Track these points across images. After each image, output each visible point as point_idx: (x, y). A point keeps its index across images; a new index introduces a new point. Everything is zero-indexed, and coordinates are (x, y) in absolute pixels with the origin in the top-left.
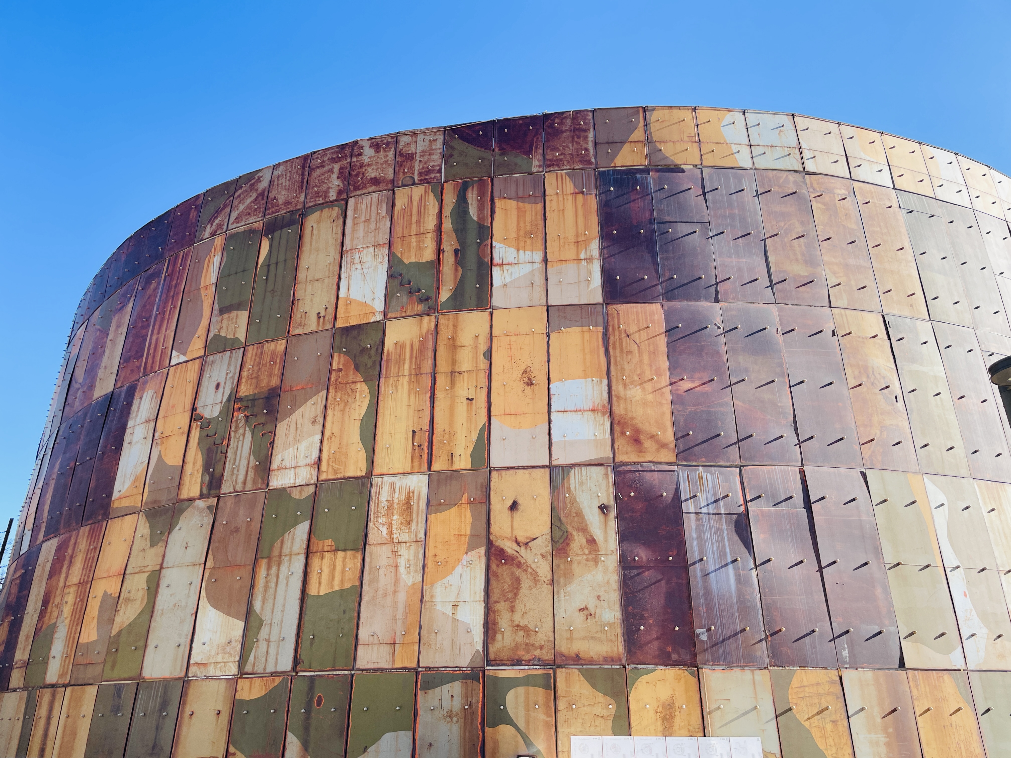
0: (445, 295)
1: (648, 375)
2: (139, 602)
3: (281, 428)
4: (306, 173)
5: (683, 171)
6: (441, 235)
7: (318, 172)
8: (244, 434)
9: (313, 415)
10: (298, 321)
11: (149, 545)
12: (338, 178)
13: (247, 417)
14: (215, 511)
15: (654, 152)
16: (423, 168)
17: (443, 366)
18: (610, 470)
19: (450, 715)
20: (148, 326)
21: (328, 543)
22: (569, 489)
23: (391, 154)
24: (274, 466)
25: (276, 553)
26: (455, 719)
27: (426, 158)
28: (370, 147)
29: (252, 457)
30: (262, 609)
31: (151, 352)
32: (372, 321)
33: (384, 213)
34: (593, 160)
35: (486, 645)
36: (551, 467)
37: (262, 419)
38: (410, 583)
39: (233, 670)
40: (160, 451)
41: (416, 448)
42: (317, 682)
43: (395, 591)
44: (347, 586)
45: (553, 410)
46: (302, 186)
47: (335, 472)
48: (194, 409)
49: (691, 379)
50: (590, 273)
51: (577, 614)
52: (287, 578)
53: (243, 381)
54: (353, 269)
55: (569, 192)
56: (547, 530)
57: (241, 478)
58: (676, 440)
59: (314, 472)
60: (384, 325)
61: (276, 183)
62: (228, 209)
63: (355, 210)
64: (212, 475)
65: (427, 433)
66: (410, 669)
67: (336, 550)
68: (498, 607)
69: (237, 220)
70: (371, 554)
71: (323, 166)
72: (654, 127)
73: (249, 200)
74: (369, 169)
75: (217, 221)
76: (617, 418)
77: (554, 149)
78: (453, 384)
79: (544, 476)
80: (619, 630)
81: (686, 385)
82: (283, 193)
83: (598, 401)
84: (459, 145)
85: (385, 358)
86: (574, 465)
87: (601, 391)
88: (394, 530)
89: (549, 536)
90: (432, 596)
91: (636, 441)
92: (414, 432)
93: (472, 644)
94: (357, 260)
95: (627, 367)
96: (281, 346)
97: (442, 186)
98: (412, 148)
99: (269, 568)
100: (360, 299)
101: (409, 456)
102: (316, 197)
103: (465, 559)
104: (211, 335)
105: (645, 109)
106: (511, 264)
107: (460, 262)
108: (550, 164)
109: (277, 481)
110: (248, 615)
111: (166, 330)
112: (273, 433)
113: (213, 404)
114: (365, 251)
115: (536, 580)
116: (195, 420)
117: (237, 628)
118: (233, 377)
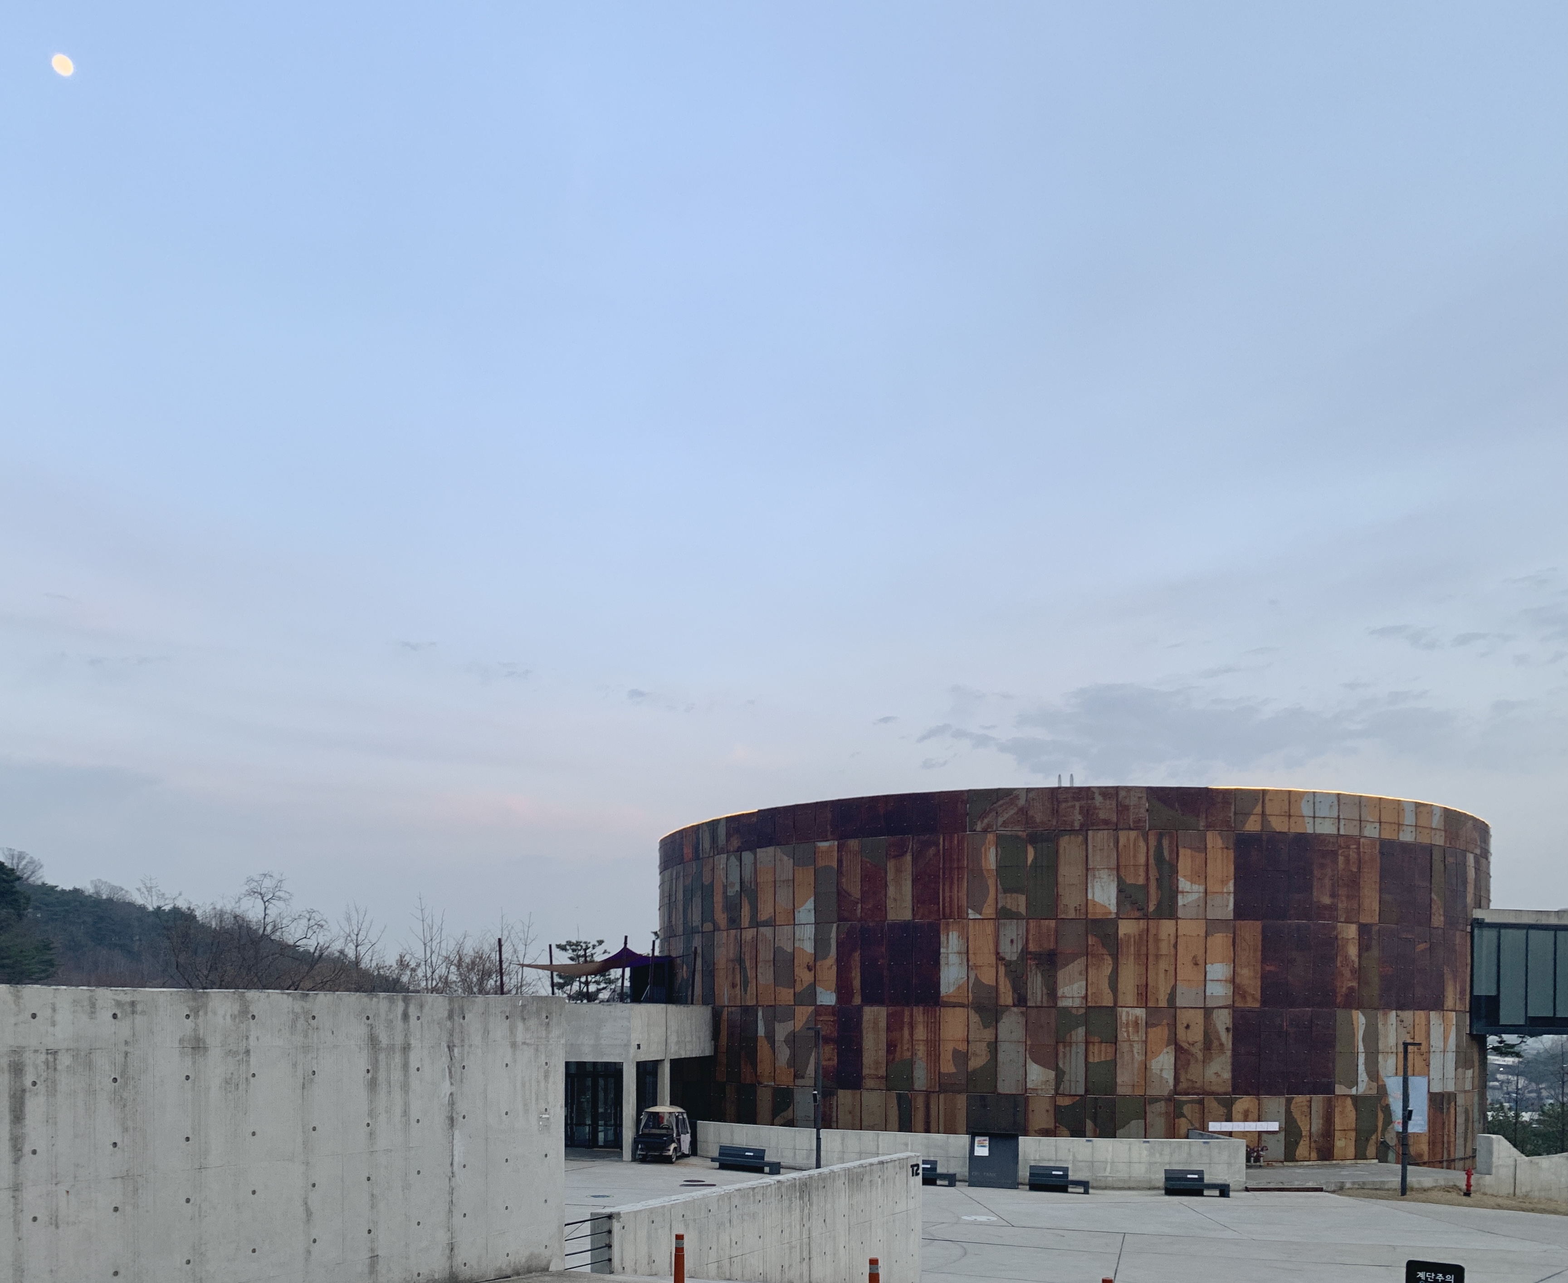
0: (1152, 908)
1: (1252, 962)
2: (984, 1056)
3: (1061, 975)
4: (1055, 804)
6: (1148, 867)
7: (1064, 805)
8: (1036, 974)
9: (1079, 969)
10: (1062, 910)
11: (982, 1028)
12: (1080, 814)
13: (1037, 965)
14: (1025, 1015)
15: (1265, 822)
16: (1135, 818)
17: (1152, 950)
18: (1231, 1010)
19: (1160, 1114)
20: (937, 883)
21: (1096, 1039)
22: (1213, 1019)
23: (1114, 803)
24: (1059, 995)
25: (1067, 1041)
26: (1162, 1118)
27: (1136, 810)
28: (1100, 795)
29: (1044, 988)
30: (1064, 1067)
31: (947, 904)
32: (1110, 918)
33: (1112, 844)
34: (1233, 825)
35: (1175, 1086)
36: (1205, 1009)
37: (1048, 968)
38: (1140, 1060)
39: (1052, 1093)
40: (976, 974)
41: (1139, 995)
42: (1098, 1100)
43: (1133, 1063)
44: (1108, 1059)
45: (1208, 978)
46: (1053, 813)
47: (1096, 1003)
48: (998, 953)
49: (1271, 965)
50: (1228, 901)
51: (1213, 1075)
52: (1076, 1054)
53: (1030, 941)
54: (1095, 882)
55: (1219, 847)
56: (1202, 1038)
57: (1039, 999)
58: (1261, 996)
59: (1084, 1002)
60: (1117, 922)
61: (1031, 805)
62: (994, 814)
63: (1093, 840)
64: (1019, 995)
65: (1144, 987)
66: (1142, 1096)
67: (1101, 1042)
68: (1180, 1072)
69: (1005, 824)
70: (1120, 1045)
71: (1068, 800)
72: (1268, 804)
73: (1011, 812)
74: (1101, 811)
75: (986, 821)
76: (1236, 985)
77: (1212, 815)
78: (1157, 962)
79: (1201, 1013)
80: (1230, 1082)
81: (1268, 968)
82: (1039, 814)
83: (1228, 976)
84: (1157, 805)
85: (1119, 941)
86: (1215, 1008)
87: (1230, 971)
88: (1130, 1035)
89: (1203, 1042)
90: (1150, 1066)
91: (1244, 997)
92: (1137, 986)
93: (1169, 1087)
94: (1097, 876)
95: (1243, 957)
97: (1148, 833)
98: (1127, 802)
99: (1065, 1047)
100: (1101, 902)
101: (1136, 998)
102: (1065, 824)
103: (1165, 1050)
104: (1000, 906)
107: (1159, 887)
108: (1209, 826)
109: (1061, 1003)
110: (1057, 1068)
111: (958, 892)
112: (1055, 977)
113: (1011, 952)
114: (1102, 871)
115: (1197, 1061)
116: (1000, 960)
117: (1052, 1074)
118: (1023, 938)
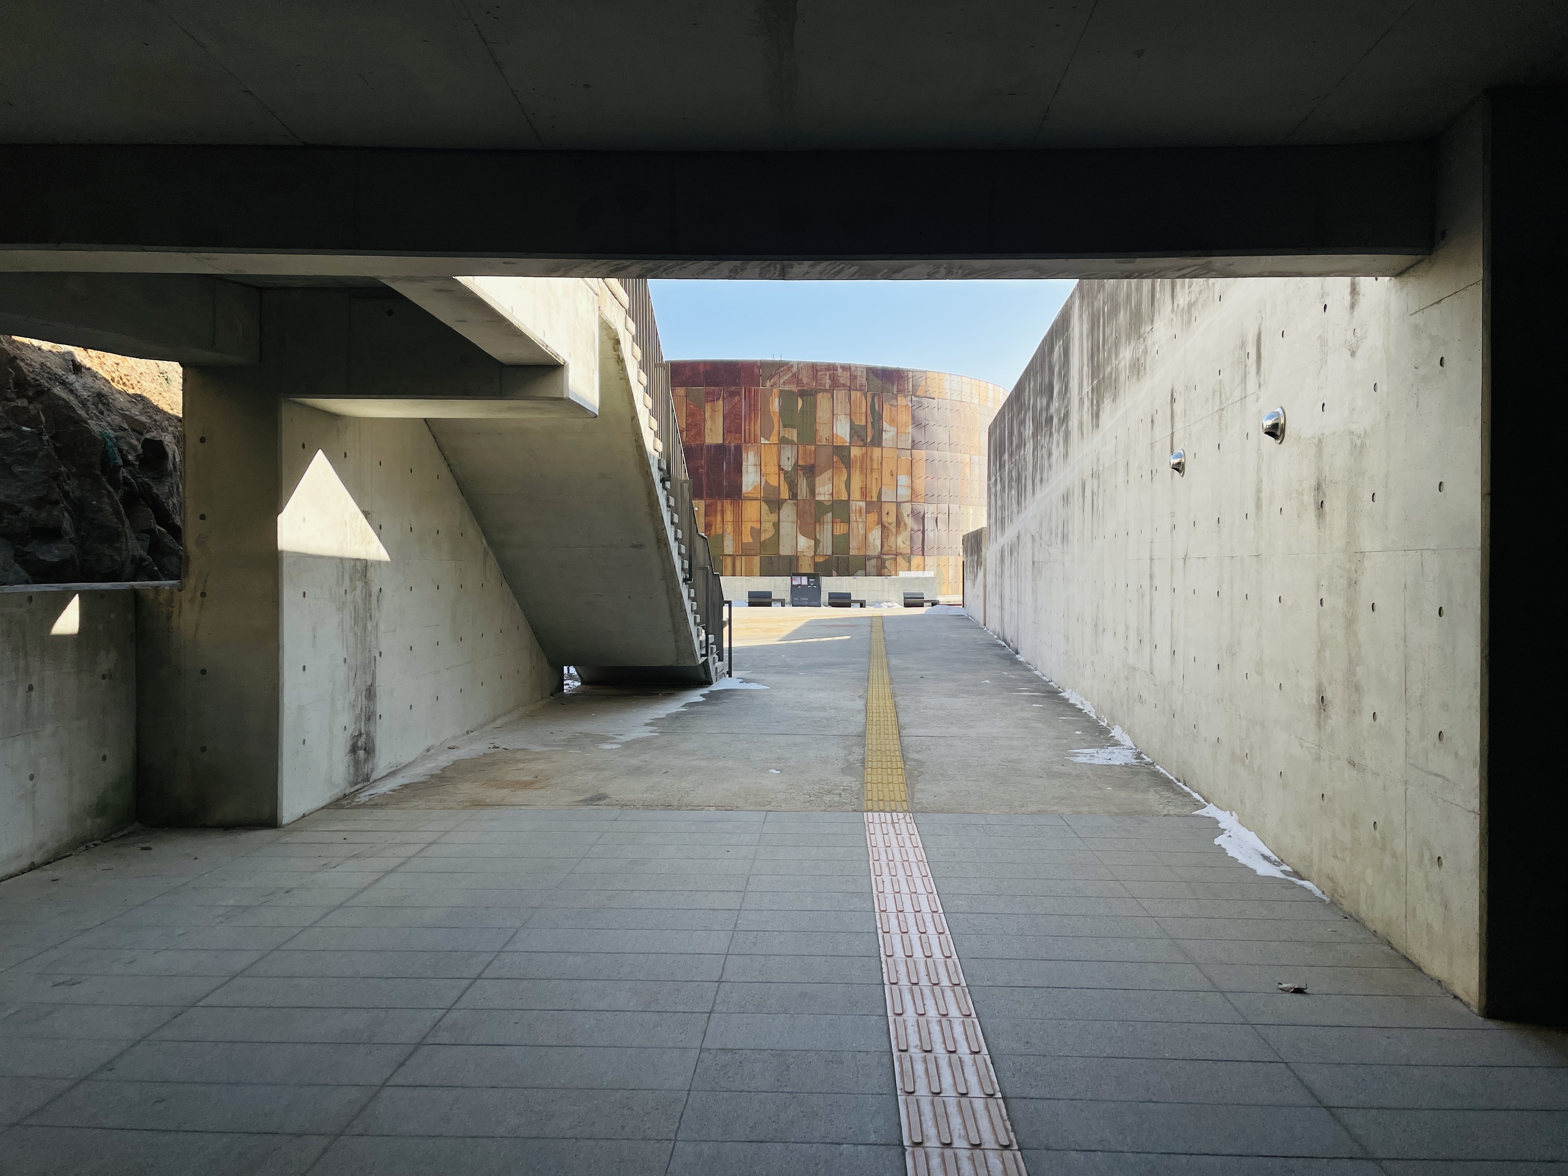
0: (869, 440)
1: (921, 475)
2: (771, 532)
3: (817, 479)
4: (815, 372)
5: (934, 399)
6: (867, 414)
7: (820, 374)
8: (803, 479)
9: (828, 477)
10: (818, 439)
11: (769, 513)
12: (829, 379)
13: (803, 473)
14: (796, 505)
15: (927, 390)
16: (860, 385)
17: (869, 467)
18: (910, 504)
19: (874, 566)
20: (739, 419)
21: (838, 520)
22: (901, 509)
23: (849, 373)
24: (817, 493)
25: (822, 521)
27: (860, 380)
28: (841, 368)
29: (807, 488)
30: (819, 537)
31: (747, 433)
32: (845, 445)
33: (847, 400)
34: (911, 392)
35: (881, 550)
36: (896, 502)
37: (810, 475)
38: (862, 533)
39: (813, 554)
40: (765, 479)
41: (862, 493)
42: (839, 558)
43: (858, 535)
44: (845, 533)
45: (898, 485)
46: (813, 379)
47: (838, 498)
48: (780, 466)
50: (908, 437)
51: (901, 543)
52: (827, 529)
53: (800, 459)
54: (838, 422)
55: (904, 405)
56: (895, 520)
57: (805, 495)
58: (925, 496)
59: (831, 497)
61: (800, 373)
62: (777, 377)
63: (837, 396)
64: (793, 492)
65: (864, 489)
66: (864, 555)
67: (841, 522)
68: (884, 540)
69: (784, 383)
70: (851, 524)
71: (822, 371)
72: (928, 379)
73: (787, 377)
74: (841, 379)
75: (772, 381)
76: (913, 489)
77: (901, 385)
78: (872, 472)
79: (895, 504)
80: (909, 547)
82: (805, 379)
83: (909, 483)
84: (872, 377)
85: (851, 460)
86: (902, 502)
88: (857, 518)
89: (896, 522)
90: (868, 537)
91: (917, 496)
92: (861, 487)
93: (878, 550)
94: (839, 419)
96: (813, 448)
97: (866, 393)
98: (855, 374)
99: (820, 525)
100: (841, 435)
101: (860, 495)
102: (820, 386)
103: (876, 527)
104: (781, 436)
105: (925, 372)
106: (888, 431)
107: (873, 427)
108: (899, 393)
109: (818, 498)
110: (815, 539)
111: (754, 426)
112: (814, 481)
113: (788, 466)
114: (842, 416)
115: (893, 534)
116: (781, 470)
117: (812, 543)
118: (795, 456)
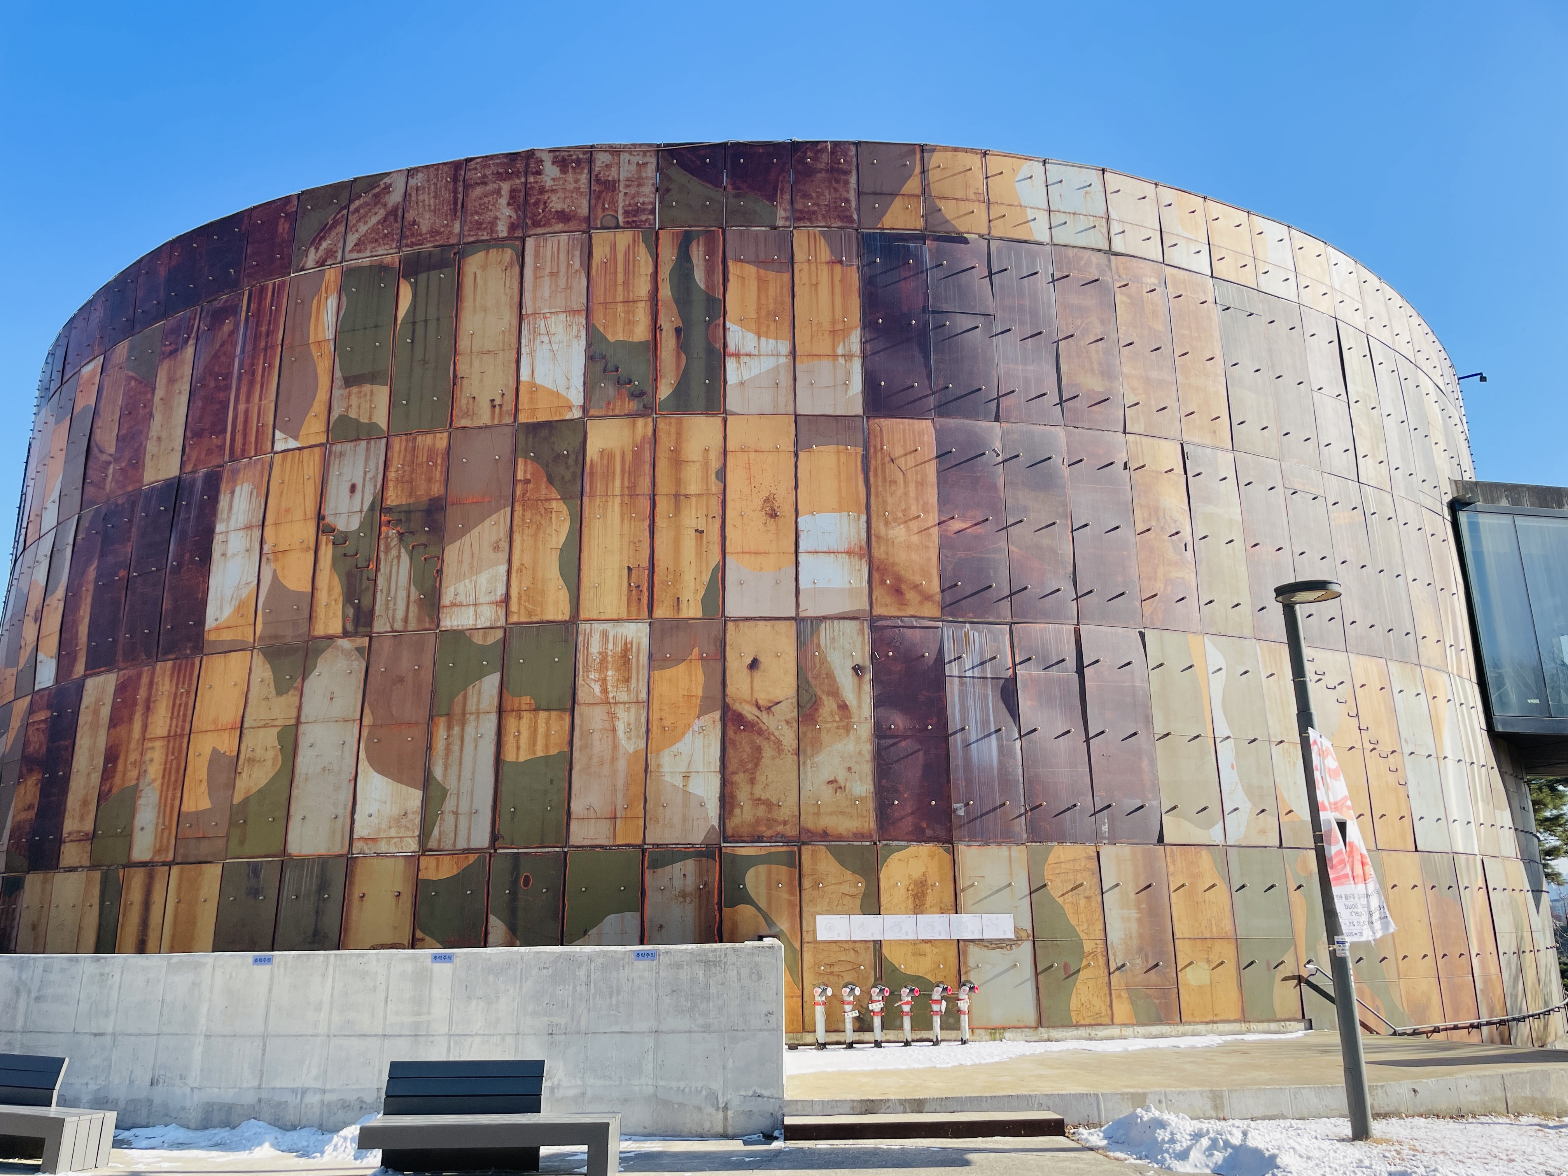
0: (665, 391)
1: (914, 510)
2: (269, 763)
3: (451, 553)
4: (460, 190)
5: (966, 241)
6: (657, 305)
7: (478, 191)
8: (399, 557)
9: (494, 538)
10: (464, 408)
11: (274, 692)
12: (509, 204)
13: (401, 535)
14: (367, 653)
15: (932, 212)
16: (630, 205)
17: (664, 486)
18: (866, 624)
19: (683, 895)
20: (228, 388)
21: (526, 700)
22: (819, 645)
23: (584, 177)
24: (446, 600)
25: (457, 709)
26: (688, 899)
27: (632, 190)
28: (554, 163)
29: (413, 588)
30: (445, 776)
31: (240, 427)
32: (567, 418)
33: (577, 265)
34: (855, 217)
35: (722, 819)
36: (797, 619)
37: (424, 539)
38: (631, 750)
39: (412, 846)
40: (275, 570)
41: (633, 590)
42: (523, 863)
43: (613, 760)
44: (553, 751)
45: (801, 549)
46: (455, 210)
47: (530, 614)
48: (320, 517)
49: (963, 518)
50: (848, 375)
51: (825, 787)
52: (476, 741)
53: (391, 485)
54: (538, 342)
55: (823, 260)
56: (792, 692)
57: (400, 614)
58: (942, 591)
59: (502, 613)
60: (584, 425)
61: (414, 199)
62: (341, 228)
63: (537, 255)
64: (358, 609)
65: (647, 572)
66: (634, 846)
67: (537, 709)
68: (737, 778)
69: (358, 247)
70: (581, 715)
71: (485, 184)
72: (933, 176)
73: (374, 220)
74: (554, 198)
75: (325, 245)
76: (876, 563)
77: (806, 196)
78: (677, 510)
79: (790, 628)
80: (871, 805)
81: (956, 525)
82: (427, 216)
83: (854, 541)
84: (680, 176)
85: (587, 469)
86: (825, 618)
87: (859, 529)
88: (610, 688)
89: (795, 700)
90: (659, 766)
91: (897, 591)
92: (629, 569)
93: (706, 819)
94: (543, 330)
95: (890, 500)
96: (441, 441)
97: (657, 233)
98: (613, 174)
99: (449, 728)
100: (550, 385)
101: (625, 598)
102: (478, 229)
103: (697, 724)
104: (335, 415)
105: (922, 148)
106: (750, 355)
107: (683, 346)
108: (800, 217)
109: (451, 621)
110: (427, 783)
111: (260, 400)
112: (441, 558)
113: (348, 513)
114: (553, 318)
115: (779, 749)
116: (323, 532)
117: (414, 797)
118: (374, 478)
